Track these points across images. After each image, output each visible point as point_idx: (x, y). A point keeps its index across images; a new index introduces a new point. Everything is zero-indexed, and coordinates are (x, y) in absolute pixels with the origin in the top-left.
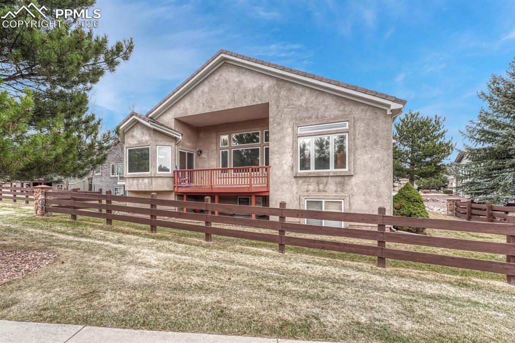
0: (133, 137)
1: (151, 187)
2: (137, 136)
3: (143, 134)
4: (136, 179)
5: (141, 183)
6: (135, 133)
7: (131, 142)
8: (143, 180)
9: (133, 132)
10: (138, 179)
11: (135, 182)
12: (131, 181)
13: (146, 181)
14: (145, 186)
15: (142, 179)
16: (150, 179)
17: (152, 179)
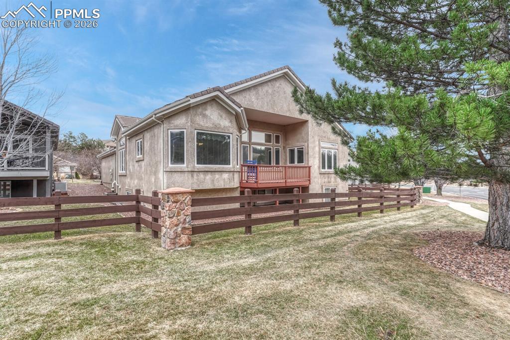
0: (205, 116)
1: (232, 184)
2: (212, 117)
3: (221, 116)
4: (209, 173)
5: (217, 179)
6: (208, 112)
7: (201, 123)
8: (222, 174)
9: (206, 110)
10: (213, 173)
11: (209, 177)
12: (202, 176)
13: (226, 176)
14: (224, 182)
15: (220, 173)
16: (231, 174)
17: (233, 175)
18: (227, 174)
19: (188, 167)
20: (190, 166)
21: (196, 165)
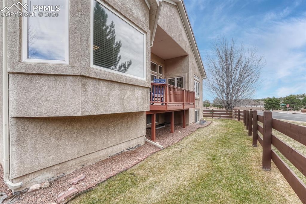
16: (145, 91)
18: (141, 91)
19: (73, 67)
20: (78, 64)
21: (92, 65)
